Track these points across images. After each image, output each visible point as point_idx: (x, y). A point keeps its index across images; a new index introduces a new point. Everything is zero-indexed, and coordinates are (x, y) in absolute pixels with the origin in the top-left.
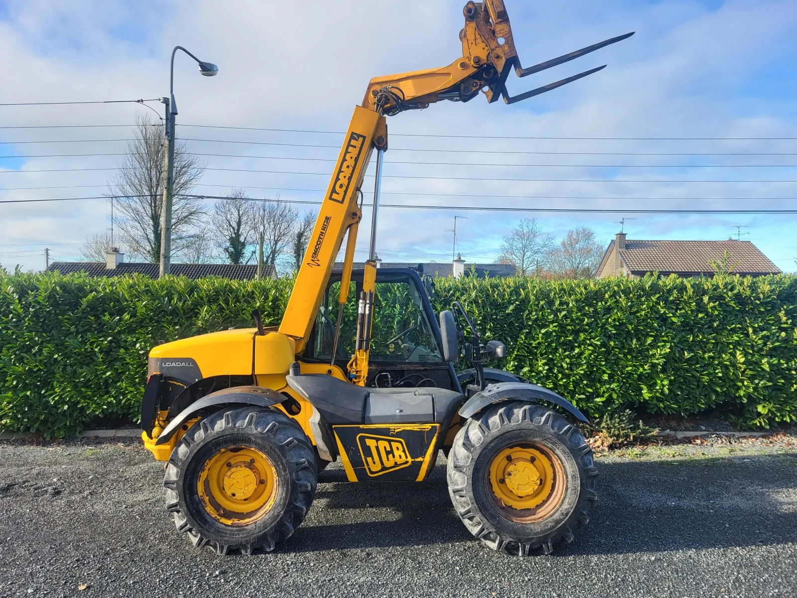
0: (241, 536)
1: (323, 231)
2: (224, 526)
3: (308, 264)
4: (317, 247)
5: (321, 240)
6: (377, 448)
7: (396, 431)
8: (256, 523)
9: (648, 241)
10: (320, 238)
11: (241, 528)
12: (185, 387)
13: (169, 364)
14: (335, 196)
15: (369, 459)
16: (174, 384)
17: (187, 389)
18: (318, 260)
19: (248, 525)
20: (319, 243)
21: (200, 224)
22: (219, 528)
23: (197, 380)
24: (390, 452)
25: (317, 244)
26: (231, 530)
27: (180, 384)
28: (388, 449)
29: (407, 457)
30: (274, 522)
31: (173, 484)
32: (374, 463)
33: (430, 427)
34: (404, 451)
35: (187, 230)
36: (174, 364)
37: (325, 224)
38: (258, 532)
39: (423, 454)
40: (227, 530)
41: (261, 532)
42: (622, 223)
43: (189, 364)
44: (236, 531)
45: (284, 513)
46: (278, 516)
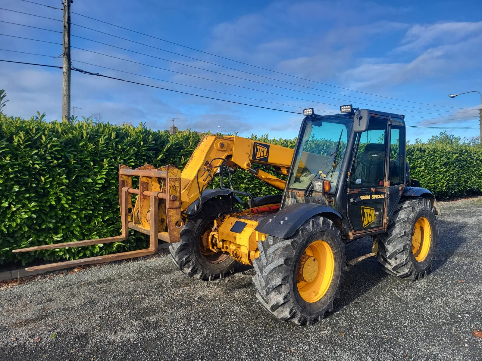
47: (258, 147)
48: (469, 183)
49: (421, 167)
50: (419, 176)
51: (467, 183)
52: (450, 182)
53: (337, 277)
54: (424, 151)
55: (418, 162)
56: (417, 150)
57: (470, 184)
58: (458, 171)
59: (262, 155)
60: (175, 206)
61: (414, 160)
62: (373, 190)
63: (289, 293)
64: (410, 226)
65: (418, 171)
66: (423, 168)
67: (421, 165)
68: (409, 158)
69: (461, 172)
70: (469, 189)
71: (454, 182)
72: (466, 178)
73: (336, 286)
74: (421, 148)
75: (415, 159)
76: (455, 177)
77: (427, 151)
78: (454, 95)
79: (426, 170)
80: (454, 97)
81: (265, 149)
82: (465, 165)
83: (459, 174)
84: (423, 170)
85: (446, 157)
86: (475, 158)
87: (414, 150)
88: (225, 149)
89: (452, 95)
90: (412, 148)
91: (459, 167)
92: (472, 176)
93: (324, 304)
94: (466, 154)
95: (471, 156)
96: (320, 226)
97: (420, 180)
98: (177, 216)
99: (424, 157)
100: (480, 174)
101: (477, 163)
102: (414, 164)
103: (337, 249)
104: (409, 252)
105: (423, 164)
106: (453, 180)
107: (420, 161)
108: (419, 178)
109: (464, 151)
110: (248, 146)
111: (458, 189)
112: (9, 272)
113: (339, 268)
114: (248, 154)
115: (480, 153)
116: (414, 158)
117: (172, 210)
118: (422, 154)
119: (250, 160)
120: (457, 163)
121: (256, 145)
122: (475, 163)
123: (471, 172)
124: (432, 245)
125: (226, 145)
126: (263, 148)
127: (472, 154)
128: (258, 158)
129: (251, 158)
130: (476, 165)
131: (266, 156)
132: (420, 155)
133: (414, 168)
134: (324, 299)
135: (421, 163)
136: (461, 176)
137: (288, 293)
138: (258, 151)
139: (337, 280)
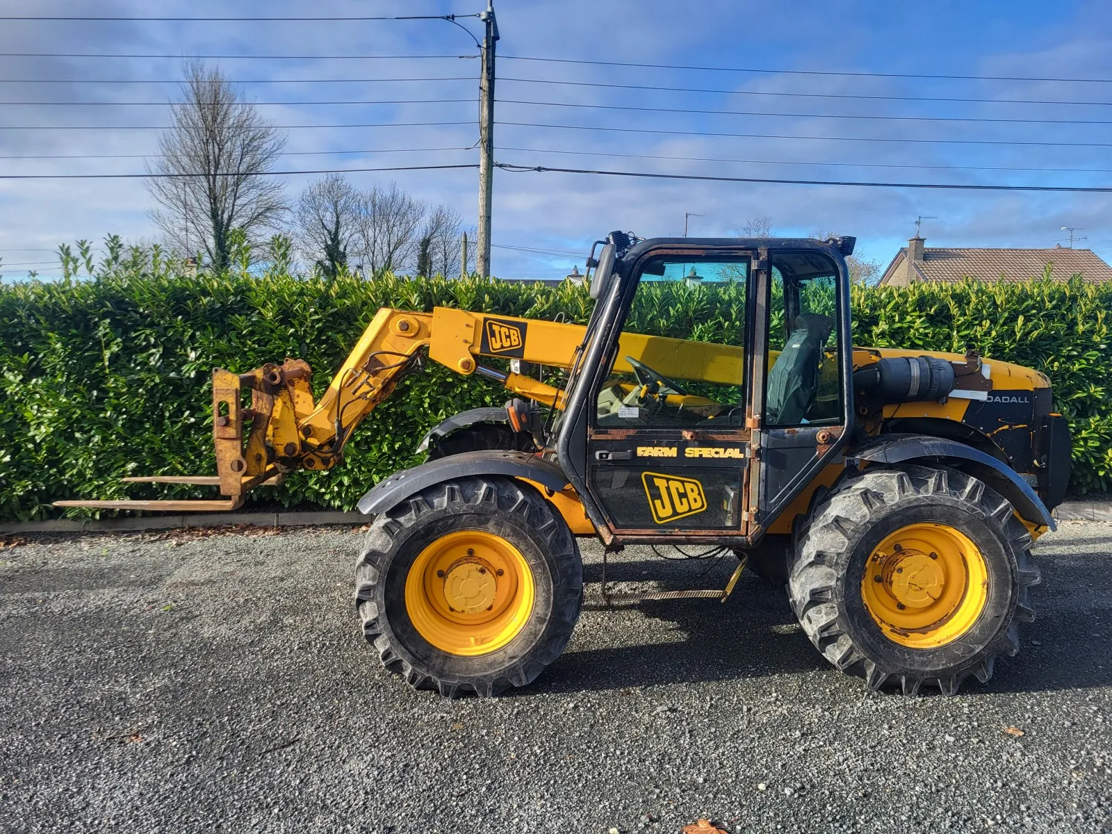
9: (952, 250)
21: (282, 224)
35: (262, 234)
42: (918, 223)
47: (494, 327)
53: (541, 620)
59: (506, 344)
60: (226, 436)
62: (687, 435)
63: (376, 619)
64: (846, 540)
73: (535, 638)
81: (515, 332)
88: (413, 334)
93: (491, 665)
96: (476, 501)
98: (234, 451)
103: (537, 556)
104: (836, 609)
110: (468, 326)
112: (275, 514)
113: (545, 601)
114: (466, 342)
117: (223, 441)
119: (474, 356)
121: (490, 325)
124: (990, 614)
125: (417, 325)
126: (509, 329)
128: (494, 349)
129: (477, 350)
131: (519, 345)
134: (495, 656)
137: (374, 619)
138: (495, 336)
139: (539, 626)
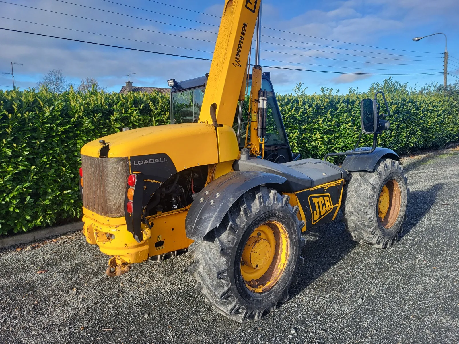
0: (272, 297)
1: (242, 36)
2: (259, 295)
3: (233, 64)
4: (239, 50)
5: (241, 44)
6: (318, 203)
7: (327, 188)
8: (277, 282)
10: (240, 42)
11: (269, 290)
12: (161, 184)
13: (141, 162)
14: (249, 5)
15: (315, 212)
16: (149, 182)
17: (162, 185)
18: (240, 62)
19: (273, 287)
20: (240, 46)
22: (257, 298)
23: (171, 175)
24: (324, 205)
25: (239, 47)
26: (265, 296)
27: (154, 181)
28: (323, 202)
29: (331, 206)
30: (290, 276)
31: (224, 273)
32: (317, 214)
33: (340, 182)
34: (330, 202)
36: (146, 162)
37: (244, 29)
38: (282, 289)
39: (338, 202)
40: (261, 297)
41: (283, 288)
42: (129, 76)
43: (162, 160)
44: (268, 294)
45: (296, 267)
46: (292, 270)
48: (412, 138)
49: (347, 123)
50: (345, 134)
51: (411, 138)
52: (387, 140)
54: (353, 103)
55: (343, 116)
56: (343, 102)
57: (414, 140)
58: (398, 126)
61: (338, 115)
65: (343, 128)
66: (350, 124)
67: (348, 120)
68: (331, 112)
69: (402, 127)
70: (412, 145)
71: (391, 139)
72: (410, 133)
74: (348, 100)
75: (340, 114)
76: (393, 132)
77: (357, 103)
78: (418, 39)
79: (354, 126)
80: (418, 40)
82: (408, 118)
83: (399, 128)
84: (350, 126)
85: (382, 109)
86: (422, 109)
87: (339, 102)
89: (416, 39)
90: (336, 100)
91: (400, 120)
92: (416, 130)
94: (410, 104)
95: (417, 106)
97: (346, 139)
99: (352, 110)
100: (428, 127)
101: (425, 114)
102: (339, 120)
105: (350, 119)
106: (391, 136)
107: (345, 115)
108: (345, 136)
109: (407, 101)
111: (398, 146)
115: (429, 102)
116: (339, 112)
118: (350, 107)
120: (396, 115)
122: (422, 115)
123: (416, 125)
127: (418, 104)
130: (423, 116)
132: (346, 108)
133: (339, 124)
135: (347, 118)
136: (402, 131)
